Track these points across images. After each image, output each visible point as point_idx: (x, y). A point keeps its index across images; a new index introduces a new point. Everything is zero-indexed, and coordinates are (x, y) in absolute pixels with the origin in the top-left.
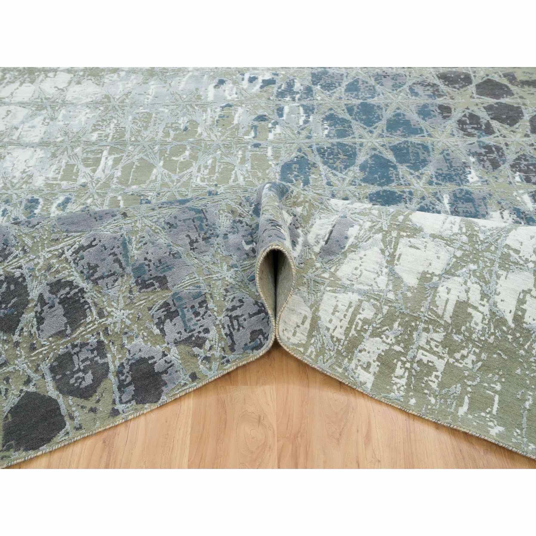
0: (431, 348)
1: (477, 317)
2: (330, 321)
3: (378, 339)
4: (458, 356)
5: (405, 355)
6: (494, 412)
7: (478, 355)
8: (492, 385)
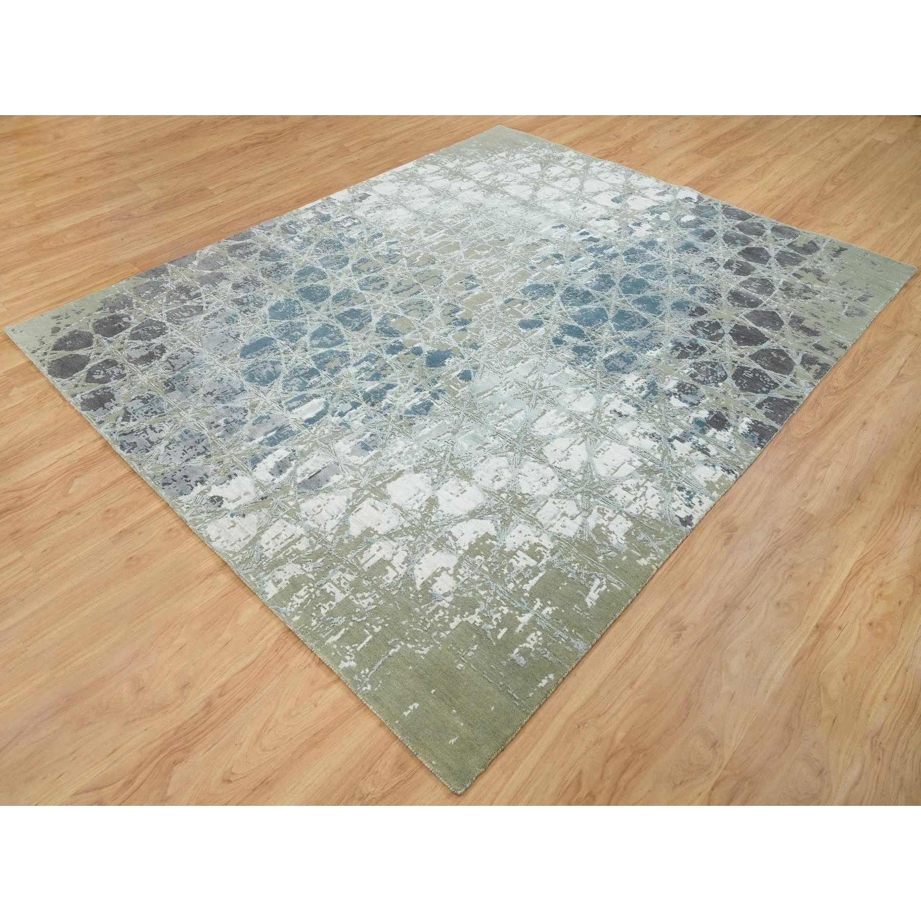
0: (340, 584)
1: (392, 574)
2: (268, 543)
3: (299, 566)
4: (359, 595)
5: (314, 582)
6: (358, 649)
7: (377, 600)
8: (373, 626)
